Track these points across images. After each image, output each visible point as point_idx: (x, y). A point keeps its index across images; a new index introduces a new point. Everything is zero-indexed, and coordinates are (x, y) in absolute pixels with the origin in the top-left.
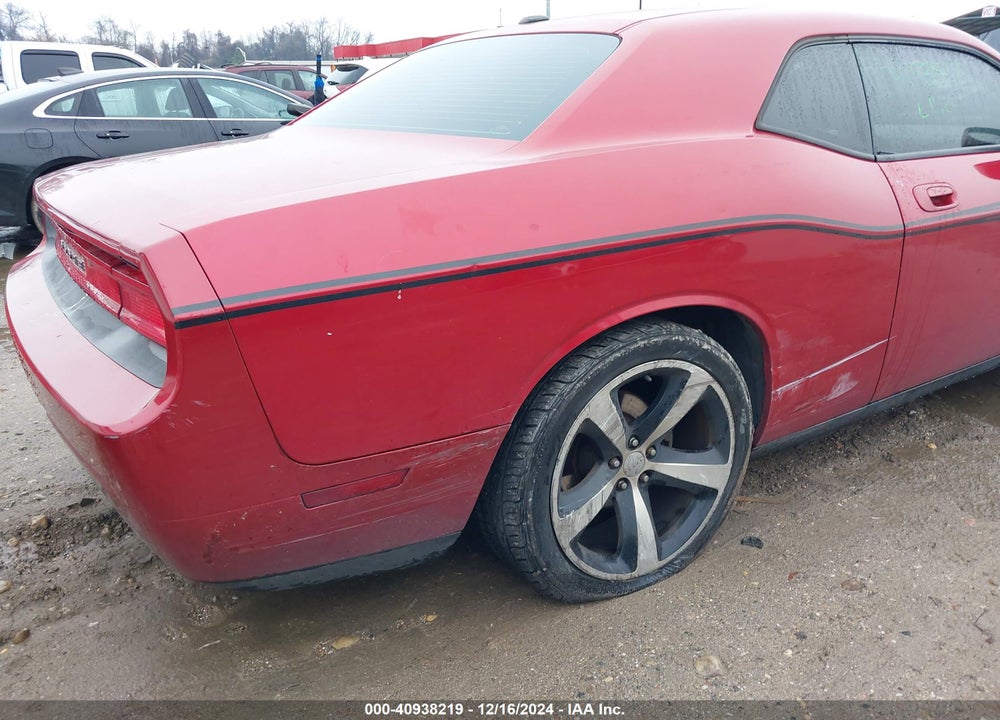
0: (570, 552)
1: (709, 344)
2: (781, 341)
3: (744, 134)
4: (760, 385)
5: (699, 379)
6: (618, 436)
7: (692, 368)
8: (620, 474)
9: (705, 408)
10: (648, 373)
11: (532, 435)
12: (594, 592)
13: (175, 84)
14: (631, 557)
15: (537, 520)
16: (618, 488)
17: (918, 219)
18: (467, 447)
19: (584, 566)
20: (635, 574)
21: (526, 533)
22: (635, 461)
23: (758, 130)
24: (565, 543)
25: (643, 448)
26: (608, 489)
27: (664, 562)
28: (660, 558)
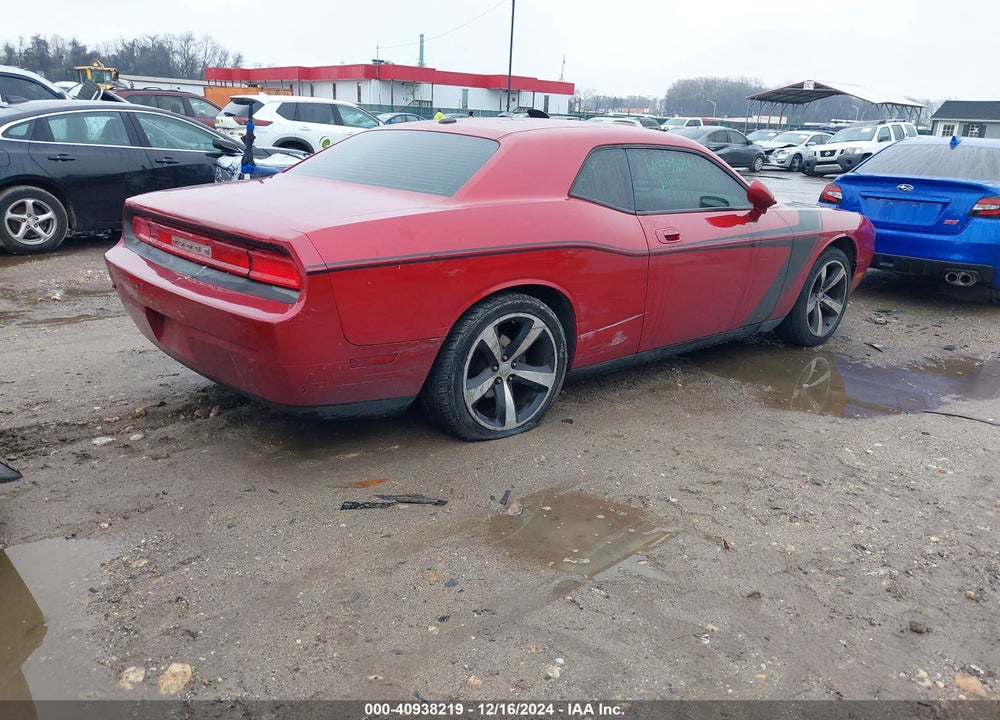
0: (471, 411)
1: (544, 307)
2: (581, 308)
3: (563, 199)
4: (571, 333)
5: (539, 325)
6: (497, 352)
7: (535, 319)
8: (498, 375)
9: (541, 342)
10: (512, 319)
11: (455, 346)
12: (483, 436)
13: (116, 116)
14: (503, 420)
15: (456, 391)
16: (496, 382)
17: (657, 246)
18: (425, 346)
19: (478, 419)
20: (504, 428)
21: (450, 397)
22: (505, 367)
23: (570, 196)
24: (469, 405)
25: (510, 362)
26: (491, 381)
27: (520, 424)
28: (517, 422)
